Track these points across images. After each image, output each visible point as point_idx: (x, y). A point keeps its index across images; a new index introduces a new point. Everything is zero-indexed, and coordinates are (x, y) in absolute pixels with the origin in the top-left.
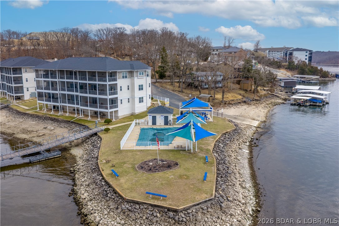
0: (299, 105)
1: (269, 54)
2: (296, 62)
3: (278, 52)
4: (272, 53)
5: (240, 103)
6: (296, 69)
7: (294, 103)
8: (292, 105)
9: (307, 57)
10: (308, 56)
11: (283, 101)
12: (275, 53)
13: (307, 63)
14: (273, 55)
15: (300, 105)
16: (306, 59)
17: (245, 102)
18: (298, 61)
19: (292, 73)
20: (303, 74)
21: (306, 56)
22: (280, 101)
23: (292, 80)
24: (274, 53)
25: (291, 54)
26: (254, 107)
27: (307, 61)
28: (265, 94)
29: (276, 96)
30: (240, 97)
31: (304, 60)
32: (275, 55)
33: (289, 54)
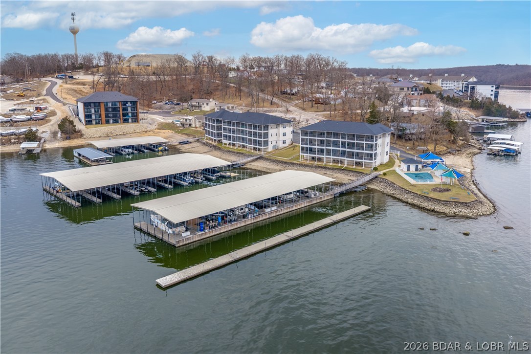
0: (494, 155)
1: (443, 84)
2: (480, 99)
3: (454, 81)
4: (446, 83)
5: (446, 153)
6: (480, 107)
7: (490, 152)
8: (488, 154)
9: (493, 93)
10: (494, 91)
11: (479, 151)
12: (451, 82)
13: (493, 100)
14: (448, 85)
15: (496, 155)
16: (492, 95)
17: (450, 152)
18: (482, 98)
19: (475, 113)
20: (488, 115)
21: (492, 91)
22: (477, 151)
23: (480, 125)
24: (448, 82)
25: (473, 88)
26: (458, 157)
27: (493, 97)
28: (462, 144)
29: (472, 145)
30: (445, 148)
31: (489, 96)
32: (450, 85)
33: (471, 88)
